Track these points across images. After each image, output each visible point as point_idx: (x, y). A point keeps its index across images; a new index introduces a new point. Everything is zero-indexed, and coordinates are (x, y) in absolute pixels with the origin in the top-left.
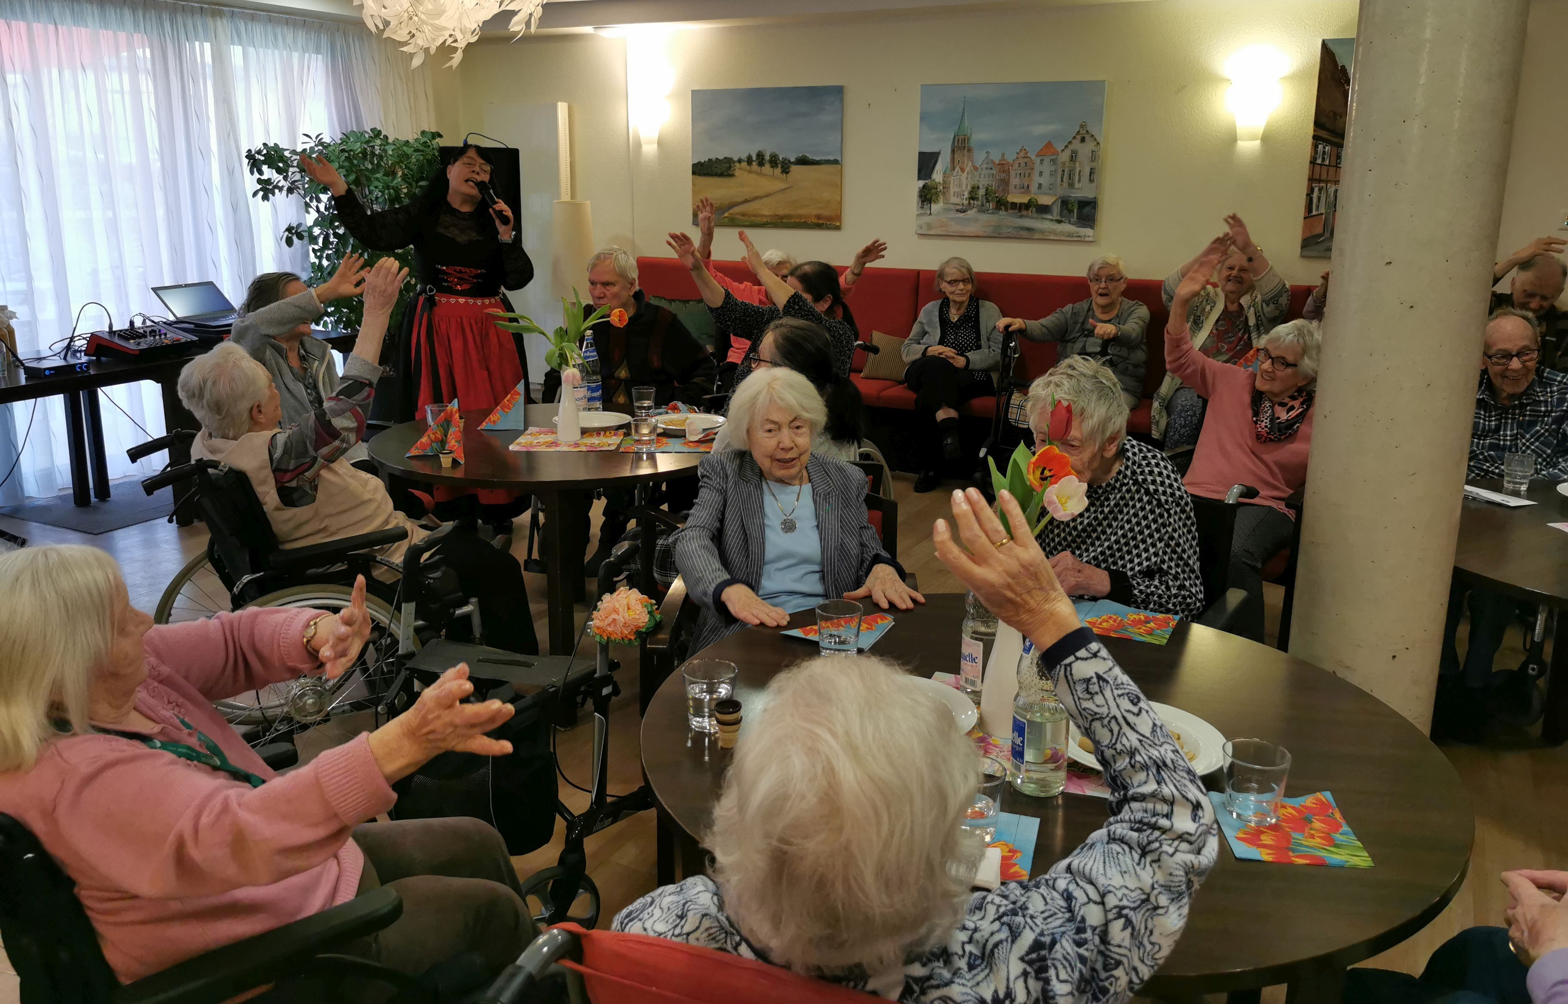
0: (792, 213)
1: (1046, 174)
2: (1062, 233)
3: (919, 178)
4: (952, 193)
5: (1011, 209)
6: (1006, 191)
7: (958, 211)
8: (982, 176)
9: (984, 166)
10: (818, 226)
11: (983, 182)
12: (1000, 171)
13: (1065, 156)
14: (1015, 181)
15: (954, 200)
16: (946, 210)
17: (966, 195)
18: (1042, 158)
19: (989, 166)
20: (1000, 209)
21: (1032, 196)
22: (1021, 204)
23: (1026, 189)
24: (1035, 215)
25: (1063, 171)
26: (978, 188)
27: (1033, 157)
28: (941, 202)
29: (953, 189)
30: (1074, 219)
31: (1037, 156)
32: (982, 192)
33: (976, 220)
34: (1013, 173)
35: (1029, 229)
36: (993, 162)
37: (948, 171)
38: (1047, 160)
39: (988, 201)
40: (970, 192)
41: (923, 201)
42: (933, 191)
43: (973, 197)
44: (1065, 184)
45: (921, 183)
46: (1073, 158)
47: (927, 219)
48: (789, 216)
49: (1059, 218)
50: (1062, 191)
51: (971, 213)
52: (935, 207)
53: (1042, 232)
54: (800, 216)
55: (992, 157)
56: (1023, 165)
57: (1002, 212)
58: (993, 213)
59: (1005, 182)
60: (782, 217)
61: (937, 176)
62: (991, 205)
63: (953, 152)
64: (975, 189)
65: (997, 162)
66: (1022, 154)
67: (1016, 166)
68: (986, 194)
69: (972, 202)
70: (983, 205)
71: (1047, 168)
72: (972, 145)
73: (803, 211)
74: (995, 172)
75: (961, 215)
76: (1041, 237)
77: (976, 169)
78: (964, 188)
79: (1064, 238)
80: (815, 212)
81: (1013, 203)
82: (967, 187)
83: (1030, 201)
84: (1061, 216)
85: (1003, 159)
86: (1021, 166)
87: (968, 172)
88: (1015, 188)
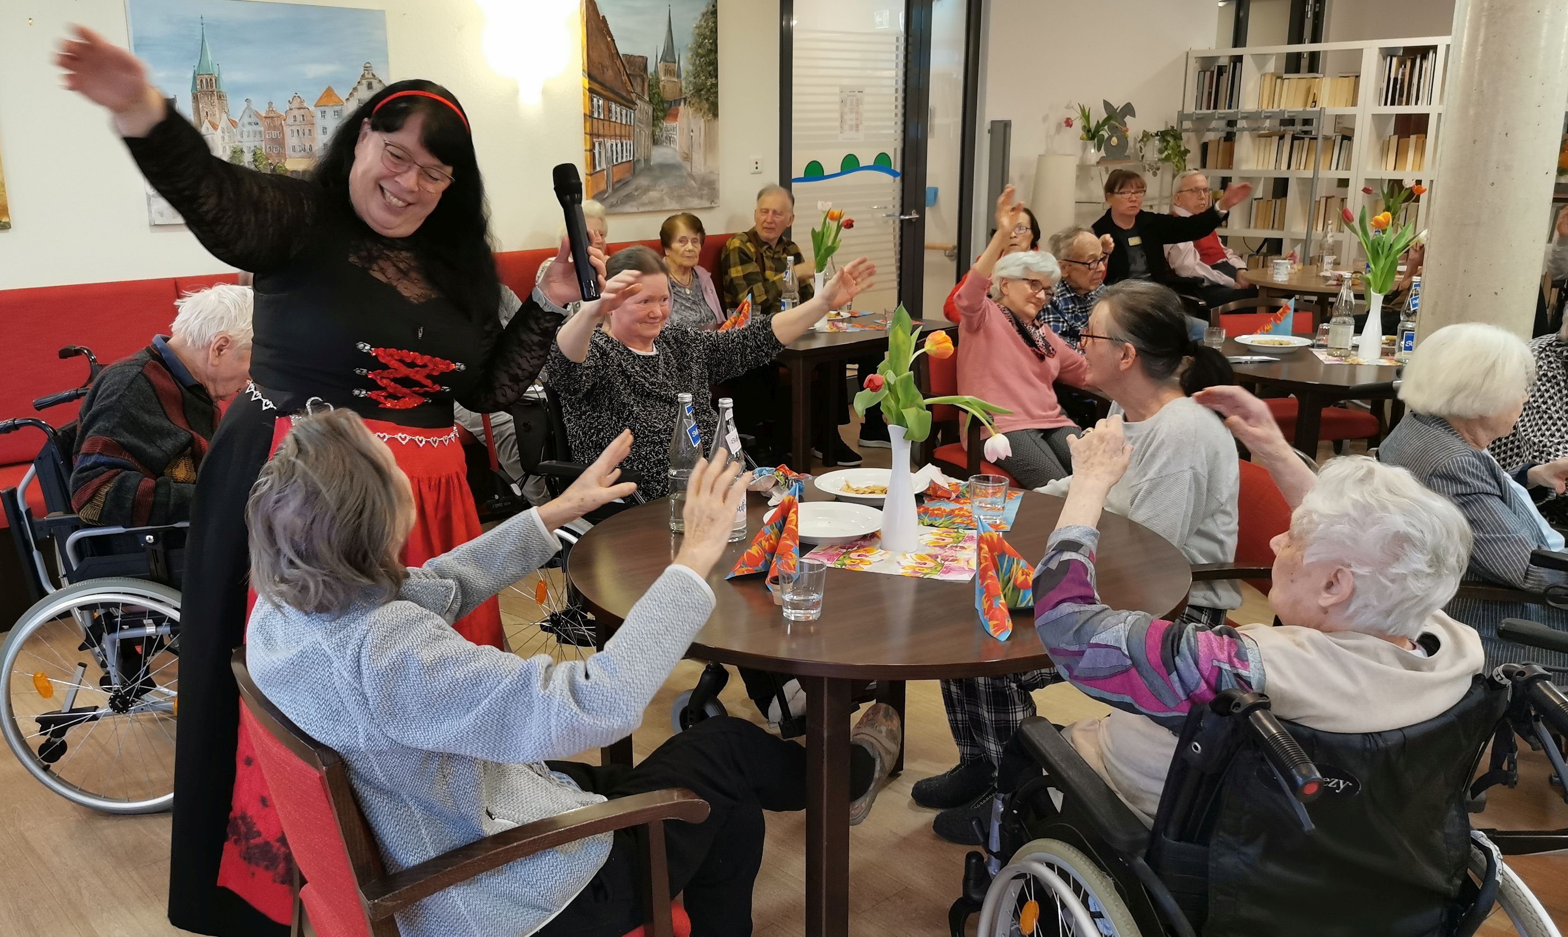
6: (282, 155)
8: (245, 135)
9: (246, 120)
12: (269, 128)
14: (291, 141)
18: (323, 108)
19: (253, 119)
26: (242, 151)
27: (312, 108)
31: (317, 106)
34: (287, 131)
36: (257, 114)
38: (330, 112)
55: (254, 107)
56: (300, 118)
59: (280, 143)
63: (195, 98)
65: (264, 115)
66: (296, 104)
67: (290, 120)
74: (262, 129)
77: (234, 123)
85: (271, 110)
86: (298, 119)
87: (223, 128)
88: (294, 150)
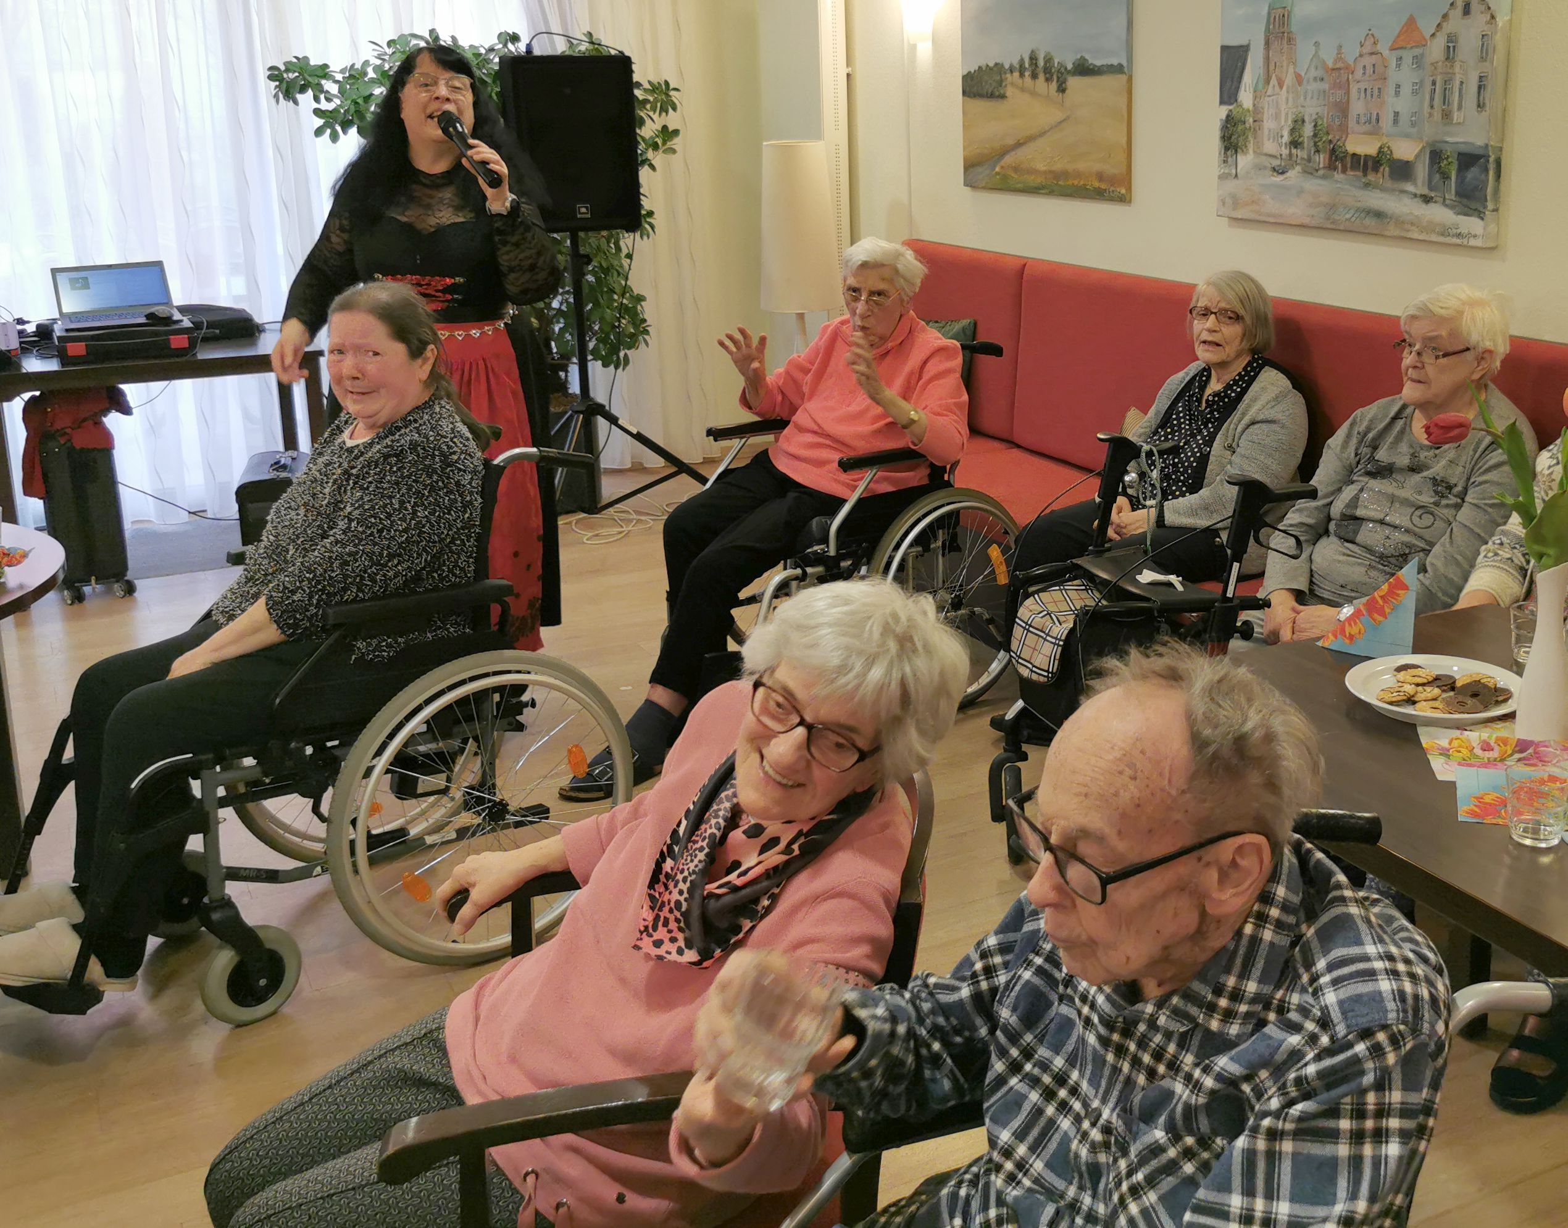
0: (1070, 167)
1: (1406, 90)
2: (1430, 228)
3: (1222, 102)
4: (1266, 132)
5: (1353, 168)
6: (1344, 129)
7: (1274, 169)
8: (1308, 97)
9: (1313, 73)
10: (1099, 195)
11: (1312, 109)
12: (1335, 85)
13: (1436, 49)
15: (1270, 147)
16: (1260, 168)
17: (1286, 138)
18: (1399, 53)
19: (1319, 73)
20: (1335, 168)
21: (1385, 140)
22: (1366, 156)
23: (1373, 124)
24: (1389, 184)
25: (1434, 83)
26: (1303, 121)
27: (1386, 53)
28: (1251, 151)
29: (1268, 124)
30: (1451, 195)
31: (1392, 49)
32: (1308, 130)
33: (1300, 192)
34: (1351, 91)
35: (1379, 215)
36: (1324, 65)
37: (1260, 86)
38: (1408, 56)
39: (1318, 151)
40: (1292, 131)
41: (1227, 149)
42: (1240, 127)
43: (1295, 144)
44: (1437, 115)
45: (1223, 111)
46: (1450, 53)
47: (1231, 185)
48: (1065, 174)
49: (1425, 191)
50: (1431, 131)
51: (1293, 174)
52: (1245, 161)
53: (1400, 222)
54: (1078, 175)
55: (1323, 55)
56: (1370, 70)
57: (1338, 176)
58: (1324, 177)
59: (1342, 110)
60: (1057, 175)
61: (1246, 98)
62: (1322, 159)
63: (1267, 43)
64: (1299, 122)
65: (1331, 64)
66: (1368, 48)
67: (1359, 73)
68: (1315, 135)
69: (1294, 151)
70: (1309, 160)
71: (1405, 76)
72: (1294, 29)
73: (1082, 166)
75: (1278, 179)
76: (1397, 233)
78: (1283, 123)
79: (1434, 238)
80: (1098, 167)
81: (1354, 155)
82: (1286, 121)
83: (1380, 151)
84: (1431, 189)
85: (1339, 58)
86: (1367, 72)
87: (1288, 87)
88: (1358, 122)
